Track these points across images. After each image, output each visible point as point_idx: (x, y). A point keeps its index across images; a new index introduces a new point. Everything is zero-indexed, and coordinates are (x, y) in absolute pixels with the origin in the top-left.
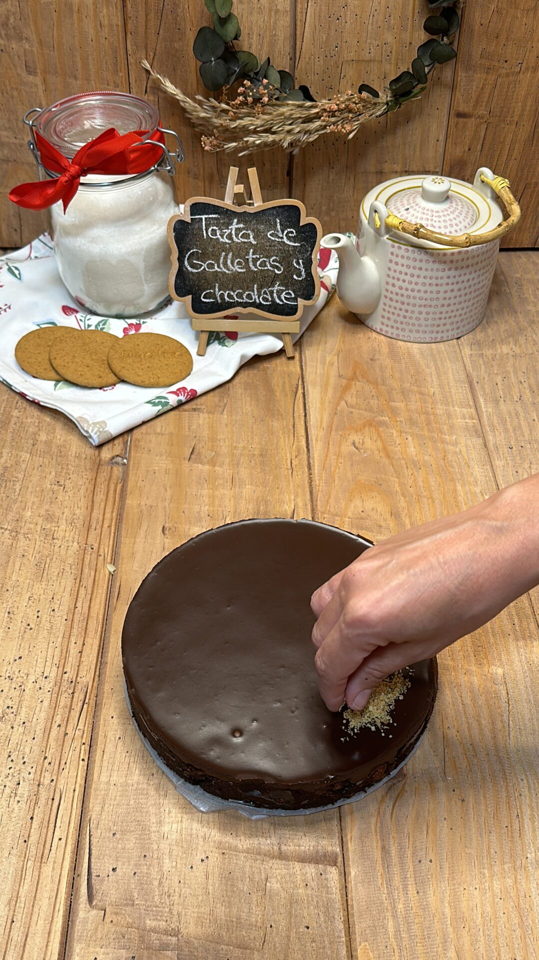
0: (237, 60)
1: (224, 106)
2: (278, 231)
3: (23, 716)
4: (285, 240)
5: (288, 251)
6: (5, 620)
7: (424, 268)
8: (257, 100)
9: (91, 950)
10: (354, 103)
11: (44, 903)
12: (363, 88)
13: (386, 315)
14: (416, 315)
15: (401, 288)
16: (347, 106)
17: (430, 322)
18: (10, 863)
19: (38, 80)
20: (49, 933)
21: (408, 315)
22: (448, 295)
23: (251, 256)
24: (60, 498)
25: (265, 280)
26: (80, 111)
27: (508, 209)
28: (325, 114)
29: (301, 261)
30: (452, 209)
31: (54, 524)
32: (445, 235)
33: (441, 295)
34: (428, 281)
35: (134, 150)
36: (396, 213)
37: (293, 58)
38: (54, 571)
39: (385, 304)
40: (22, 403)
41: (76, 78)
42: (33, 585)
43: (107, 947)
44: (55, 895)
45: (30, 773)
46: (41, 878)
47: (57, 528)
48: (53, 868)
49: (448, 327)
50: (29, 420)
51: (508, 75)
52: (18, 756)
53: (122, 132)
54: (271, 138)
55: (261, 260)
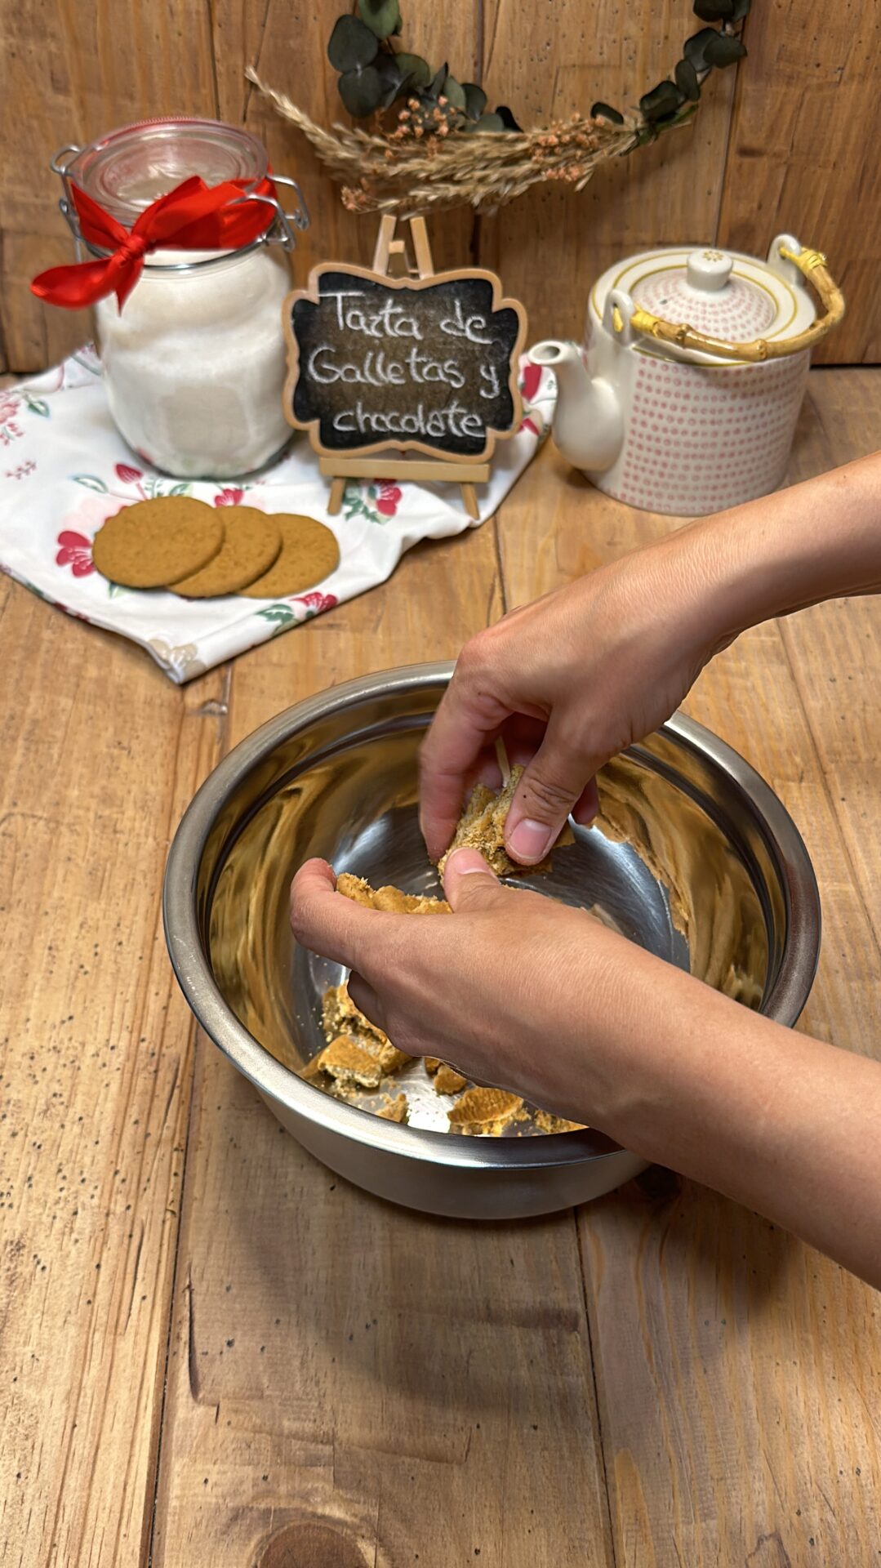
0: (397, 67)
1: (377, 141)
2: (457, 320)
3: (78, 1109)
4: (469, 334)
5: (473, 351)
6: (45, 960)
7: (693, 395)
8: (430, 131)
9: (199, 1467)
10: (585, 132)
11: (122, 1396)
12: (598, 108)
13: (632, 471)
14: (680, 471)
15: (655, 428)
16: (573, 139)
17: (701, 483)
18: (67, 1336)
19: (71, 102)
20: (132, 1444)
21: (667, 471)
22: (732, 437)
23: (413, 359)
24: (124, 768)
25: (436, 397)
26: (142, 150)
27: (824, 301)
28: (539, 151)
29: (492, 369)
30: (735, 301)
31: (115, 809)
32: (725, 341)
33: (720, 439)
34: (698, 416)
35: (231, 211)
36: (646, 307)
37: (479, 63)
38: (119, 882)
39: (630, 455)
40: (57, 619)
41: (131, 97)
42: (87, 905)
43: (223, 1462)
44: (138, 1383)
45: (92, 1197)
46: (116, 1358)
47: (120, 816)
48: (135, 1343)
49: (730, 489)
50: (70, 646)
51: (820, 87)
52: (73, 1170)
53: (209, 183)
54: (452, 190)
55: (430, 365)
